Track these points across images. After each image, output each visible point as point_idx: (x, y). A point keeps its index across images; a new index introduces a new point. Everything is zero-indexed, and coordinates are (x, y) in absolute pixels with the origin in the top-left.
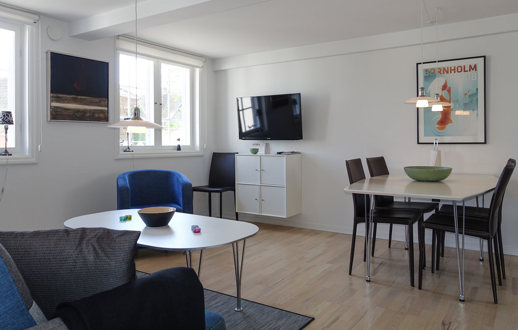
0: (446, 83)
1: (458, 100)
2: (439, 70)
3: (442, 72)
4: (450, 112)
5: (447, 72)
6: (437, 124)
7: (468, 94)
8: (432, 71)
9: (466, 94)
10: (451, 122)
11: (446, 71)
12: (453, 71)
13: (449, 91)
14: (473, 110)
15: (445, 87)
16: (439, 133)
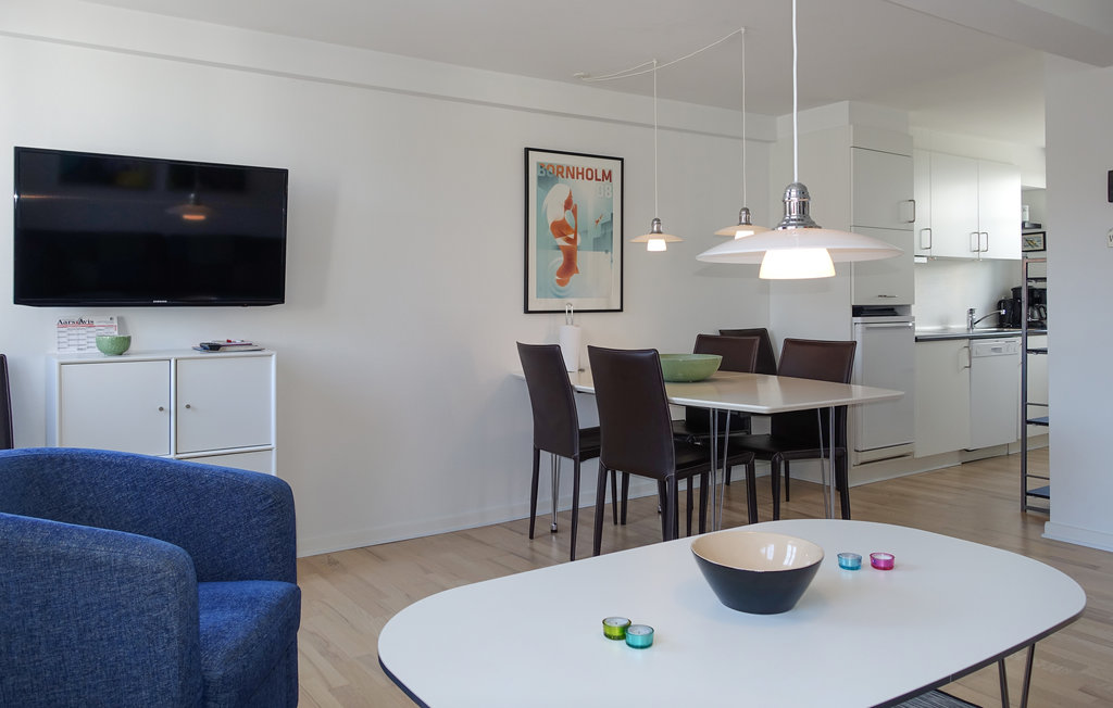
0: (570, 196)
1: (586, 232)
2: (560, 170)
3: (565, 174)
4: (576, 253)
5: (573, 178)
6: (558, 275)
7: (601, 222)
8: (551, 169)
9: (597, 222)
10: (577, 272)
11: (573, 173)
12: (580, 176)
13: (575, 212)
14: (607, 252)
15: (568, 204)
16: (560, 291)
